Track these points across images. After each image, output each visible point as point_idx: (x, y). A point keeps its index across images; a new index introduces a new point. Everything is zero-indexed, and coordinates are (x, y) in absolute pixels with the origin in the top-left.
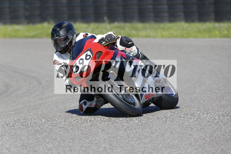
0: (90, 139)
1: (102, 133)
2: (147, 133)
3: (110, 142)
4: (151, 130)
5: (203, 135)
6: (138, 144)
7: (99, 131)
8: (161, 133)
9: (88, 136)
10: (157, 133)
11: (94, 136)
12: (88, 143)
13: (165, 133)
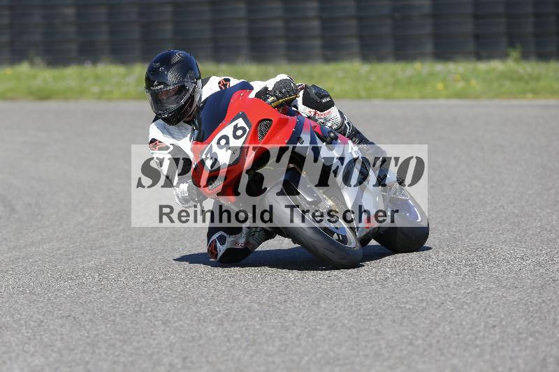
0: (135, 344)
1: (164, 331)
2: (273, 328)
3: (182, 350)
4: (282, 321)
5: (408, 333)
6: (252, 356)
7: (155, 325)
8: (305, 328)
9: (129, 336)
10: (297, 328)
11: (145, 338)
12: (131, 355)
13: (316, 329)
